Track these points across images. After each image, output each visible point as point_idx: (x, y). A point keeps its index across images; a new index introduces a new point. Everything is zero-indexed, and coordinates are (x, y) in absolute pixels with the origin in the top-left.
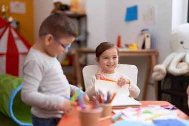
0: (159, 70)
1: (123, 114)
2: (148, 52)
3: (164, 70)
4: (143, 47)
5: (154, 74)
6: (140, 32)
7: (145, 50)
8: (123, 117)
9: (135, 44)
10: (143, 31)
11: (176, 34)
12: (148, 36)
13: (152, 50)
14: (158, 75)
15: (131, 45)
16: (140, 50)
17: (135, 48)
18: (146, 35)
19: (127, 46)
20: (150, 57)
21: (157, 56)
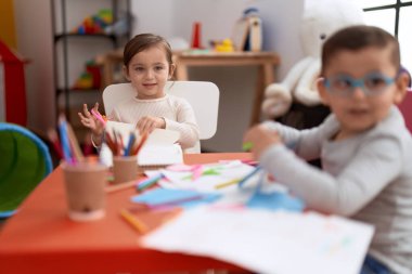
0: (277, 95)
1: (163, 177)
2: (256, 58)
3: (288, 95)
4: (247, 47)
5: (266, 104)
6: (240, 14)
7: (249, 54)
8: (162, 183)
9: (227, 41)
10: (247, 12)
11: (313, 19)
12: (256, 24)
13: (265, 53)
14: (274, 105)
15: (221, 43)
16: (240, 53)
17: (229, 49)
18: (252, 21)
19: (213, 44)
20: (261, 69)
21: (276, 66)
